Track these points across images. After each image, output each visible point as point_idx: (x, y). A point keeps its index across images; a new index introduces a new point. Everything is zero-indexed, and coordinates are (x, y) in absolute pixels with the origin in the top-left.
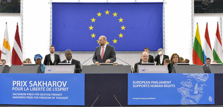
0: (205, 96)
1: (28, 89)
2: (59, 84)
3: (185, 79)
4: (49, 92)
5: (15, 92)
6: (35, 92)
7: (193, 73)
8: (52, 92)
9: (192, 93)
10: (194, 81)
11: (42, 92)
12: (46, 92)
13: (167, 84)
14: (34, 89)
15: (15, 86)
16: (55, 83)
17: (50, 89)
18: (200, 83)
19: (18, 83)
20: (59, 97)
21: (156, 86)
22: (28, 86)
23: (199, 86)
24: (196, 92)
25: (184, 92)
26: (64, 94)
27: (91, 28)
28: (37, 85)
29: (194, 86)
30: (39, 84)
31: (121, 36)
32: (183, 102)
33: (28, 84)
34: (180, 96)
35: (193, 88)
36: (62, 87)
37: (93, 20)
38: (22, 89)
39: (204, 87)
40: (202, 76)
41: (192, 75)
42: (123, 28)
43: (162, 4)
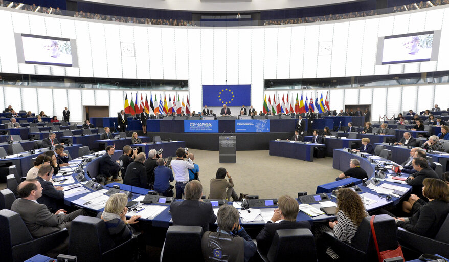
0: (266, 129)
1: (196, 126)
3: (258, 122)
4: (204, 127)
5: (190, 127)
6: (199, 127)
8: (206, 127)
10: (262, 123)
11: (202, 127)
13: (251, 124)
16: (207, 123)
19: (192, 124)
20: (209, 129)
23: (264, 124)
25: (257, 127)
27: (219, 96)
28: (200, 124)
31: (232, 100)
32: (257, 131)
33: (196, 124)
35: (261, 125)
37: (220, 93)
38: (194, 126)
39: (266, 125)
40: (265, 121)
41: (261, 120)
42: (233, 96)
43: (250, 85)
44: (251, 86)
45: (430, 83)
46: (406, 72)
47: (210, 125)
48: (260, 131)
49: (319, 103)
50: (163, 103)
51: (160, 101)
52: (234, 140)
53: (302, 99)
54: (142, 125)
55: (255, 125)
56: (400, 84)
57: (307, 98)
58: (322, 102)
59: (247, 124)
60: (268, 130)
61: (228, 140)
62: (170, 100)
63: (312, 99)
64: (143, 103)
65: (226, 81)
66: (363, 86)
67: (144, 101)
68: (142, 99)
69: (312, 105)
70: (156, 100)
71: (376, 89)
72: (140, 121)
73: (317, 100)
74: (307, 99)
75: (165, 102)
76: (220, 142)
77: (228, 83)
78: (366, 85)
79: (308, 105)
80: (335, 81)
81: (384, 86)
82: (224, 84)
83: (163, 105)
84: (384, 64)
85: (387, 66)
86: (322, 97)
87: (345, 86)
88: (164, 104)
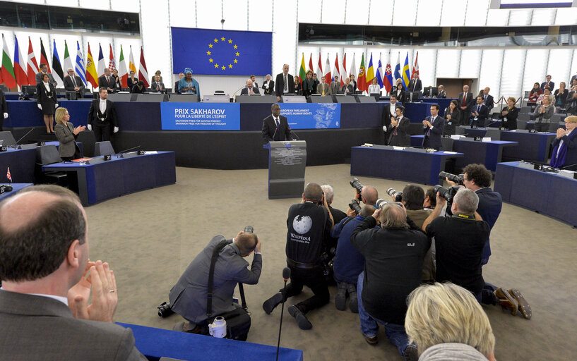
0: (333, 122)
1: (189, 116)
2: (218, 112)
3: (319, 107)
4: (209, 119)
5: (177, 118)
6: (196, 119)
7: (326, 102)
8: (212, 119)
9: (324, 119)
10: (326, 109)
11: (203, 119)
12: (206, 119)
13: (306, 112)
14: (195, 116)
15: (178, 113)
16: (214, 111)
17: (210, 116)
18: (331, 111)
19: (180, 111)
20: (218, 123)
21: (298, 114)
22: (190, 114)
23: (330, 113)
24: (327, 118)
25: (318, 118)
26: (223, 120)
27: (209, 53)
28: (197, 113)
29: (326, 113)
30: (200, 112)
31: (236, 61)
32: (318, 126)
33: (189, 112)
34: (315, 122)
35: (325, 115)
36: (221, 114)
37: (211, 46)
38: (184, 116)
39: (333, 114)
40: (331, 106)
41: (325, 104)
42: (238, 54)
43: (271, 33)
44: (273, 35)
45: (565, 45)
46: (534, 24)
47: (221, 113)
48: (323, 127)
49: (402, 72)
50: (86, 62)
51: (78, 59)
52: (302, 148)
53: (371, 64)
54: (41, 113)
55: (315, 113)
56: (516, 44)
57: (380, 62)
58: (407, 72)
59: (298, 112)
60: (337, 124)
61: (289, 148)
62: (101, 57)
63: (389, 66)
64: (34, 60)
65: (223, 21)
66: (465, 45)
67: (37, 54)
68: (31, 50)
69: (388, 75)
70: (67, 55)
71: (487, 52)
72: (36, 104)
73: (398, 67)
74: (380, 66)
75: (89, 59)
76: (273, 154)
77: (227, 27)
78: (469, 43)
79: (383, 76)
80: (416, 34)
81: (497, 47)
82: (218, 26)
83: (85, 67)
84: (503, 7)
85: (507, 10)
86: (407, 63)
87: (437, 44)
88: (89, 65)
